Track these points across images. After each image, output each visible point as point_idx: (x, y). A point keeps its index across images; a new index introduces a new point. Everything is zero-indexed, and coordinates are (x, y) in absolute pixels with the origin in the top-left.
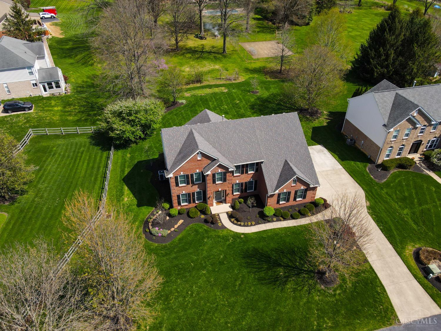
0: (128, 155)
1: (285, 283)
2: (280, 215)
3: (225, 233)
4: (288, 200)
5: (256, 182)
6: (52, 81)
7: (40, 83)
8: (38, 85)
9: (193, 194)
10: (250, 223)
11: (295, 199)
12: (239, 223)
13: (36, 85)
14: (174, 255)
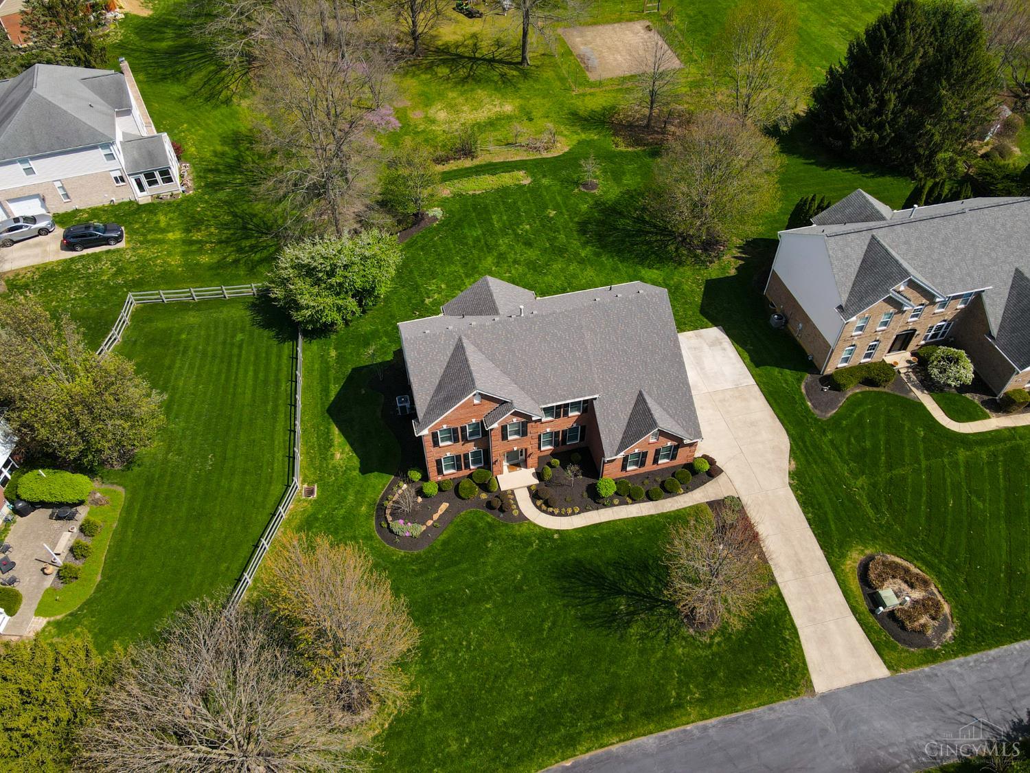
0: (333, 353)
1: (628, 624)
2: (627, 493)
3: (524, 529)
4: (643, 464)
5: (583, 428)
6: (156, 170)
7: (129, 175)
8: (125, 179)
9: (466, 456)
10: (570, 511)
11: (655, 461)
12: (551, 509)
13: (123, 180)
14: (435, 574)
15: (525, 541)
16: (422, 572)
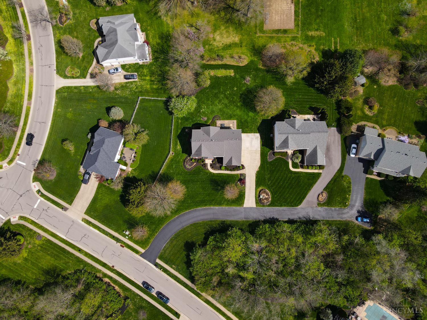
2: (227, 168)
6: (144, 59)
10: (216, 170)
12: (213, 168)
13: (136, 60)
15: (207, 173)
16: (190, 175)
